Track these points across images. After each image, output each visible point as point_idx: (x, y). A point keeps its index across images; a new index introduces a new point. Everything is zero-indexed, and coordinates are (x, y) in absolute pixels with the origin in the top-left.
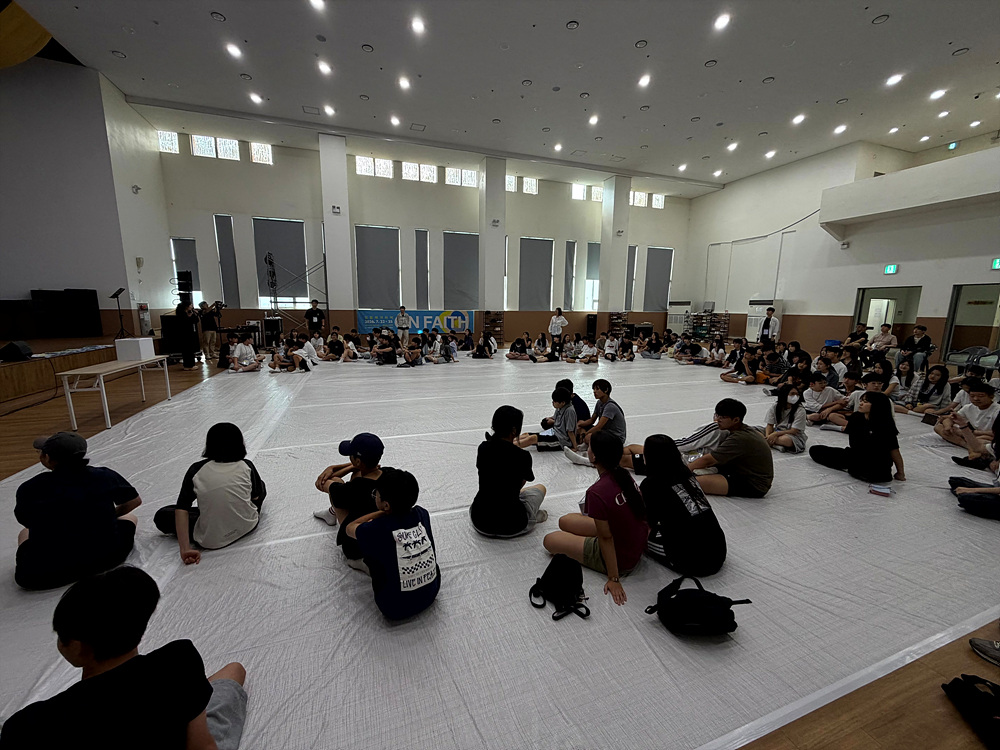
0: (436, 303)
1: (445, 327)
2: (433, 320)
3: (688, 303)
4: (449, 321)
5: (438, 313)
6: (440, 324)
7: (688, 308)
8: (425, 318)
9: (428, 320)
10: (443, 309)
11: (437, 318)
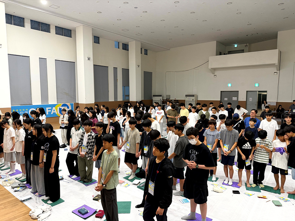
0: (52, 100)
1: (59, 113)
2: (51, 110)
3: (161, 96)
4: (60, 109)
5: (54, 106)
6: (55, 112)
7: (161, 98)
8: (47, 108)
9: (49, 110)
10: (56, 104)
11: (54, 108)
